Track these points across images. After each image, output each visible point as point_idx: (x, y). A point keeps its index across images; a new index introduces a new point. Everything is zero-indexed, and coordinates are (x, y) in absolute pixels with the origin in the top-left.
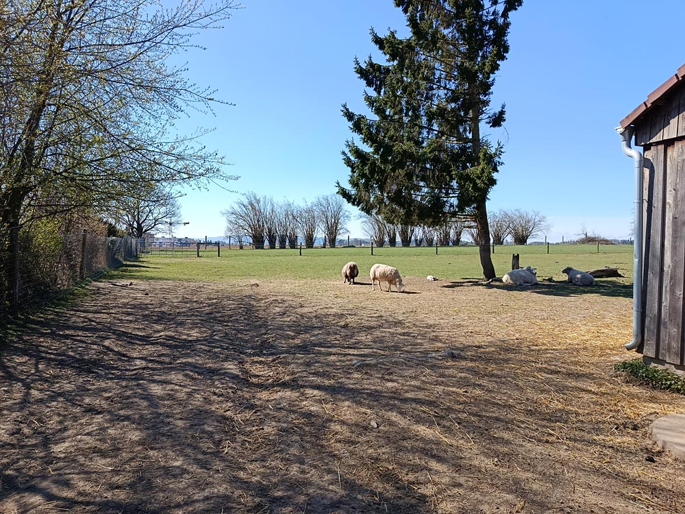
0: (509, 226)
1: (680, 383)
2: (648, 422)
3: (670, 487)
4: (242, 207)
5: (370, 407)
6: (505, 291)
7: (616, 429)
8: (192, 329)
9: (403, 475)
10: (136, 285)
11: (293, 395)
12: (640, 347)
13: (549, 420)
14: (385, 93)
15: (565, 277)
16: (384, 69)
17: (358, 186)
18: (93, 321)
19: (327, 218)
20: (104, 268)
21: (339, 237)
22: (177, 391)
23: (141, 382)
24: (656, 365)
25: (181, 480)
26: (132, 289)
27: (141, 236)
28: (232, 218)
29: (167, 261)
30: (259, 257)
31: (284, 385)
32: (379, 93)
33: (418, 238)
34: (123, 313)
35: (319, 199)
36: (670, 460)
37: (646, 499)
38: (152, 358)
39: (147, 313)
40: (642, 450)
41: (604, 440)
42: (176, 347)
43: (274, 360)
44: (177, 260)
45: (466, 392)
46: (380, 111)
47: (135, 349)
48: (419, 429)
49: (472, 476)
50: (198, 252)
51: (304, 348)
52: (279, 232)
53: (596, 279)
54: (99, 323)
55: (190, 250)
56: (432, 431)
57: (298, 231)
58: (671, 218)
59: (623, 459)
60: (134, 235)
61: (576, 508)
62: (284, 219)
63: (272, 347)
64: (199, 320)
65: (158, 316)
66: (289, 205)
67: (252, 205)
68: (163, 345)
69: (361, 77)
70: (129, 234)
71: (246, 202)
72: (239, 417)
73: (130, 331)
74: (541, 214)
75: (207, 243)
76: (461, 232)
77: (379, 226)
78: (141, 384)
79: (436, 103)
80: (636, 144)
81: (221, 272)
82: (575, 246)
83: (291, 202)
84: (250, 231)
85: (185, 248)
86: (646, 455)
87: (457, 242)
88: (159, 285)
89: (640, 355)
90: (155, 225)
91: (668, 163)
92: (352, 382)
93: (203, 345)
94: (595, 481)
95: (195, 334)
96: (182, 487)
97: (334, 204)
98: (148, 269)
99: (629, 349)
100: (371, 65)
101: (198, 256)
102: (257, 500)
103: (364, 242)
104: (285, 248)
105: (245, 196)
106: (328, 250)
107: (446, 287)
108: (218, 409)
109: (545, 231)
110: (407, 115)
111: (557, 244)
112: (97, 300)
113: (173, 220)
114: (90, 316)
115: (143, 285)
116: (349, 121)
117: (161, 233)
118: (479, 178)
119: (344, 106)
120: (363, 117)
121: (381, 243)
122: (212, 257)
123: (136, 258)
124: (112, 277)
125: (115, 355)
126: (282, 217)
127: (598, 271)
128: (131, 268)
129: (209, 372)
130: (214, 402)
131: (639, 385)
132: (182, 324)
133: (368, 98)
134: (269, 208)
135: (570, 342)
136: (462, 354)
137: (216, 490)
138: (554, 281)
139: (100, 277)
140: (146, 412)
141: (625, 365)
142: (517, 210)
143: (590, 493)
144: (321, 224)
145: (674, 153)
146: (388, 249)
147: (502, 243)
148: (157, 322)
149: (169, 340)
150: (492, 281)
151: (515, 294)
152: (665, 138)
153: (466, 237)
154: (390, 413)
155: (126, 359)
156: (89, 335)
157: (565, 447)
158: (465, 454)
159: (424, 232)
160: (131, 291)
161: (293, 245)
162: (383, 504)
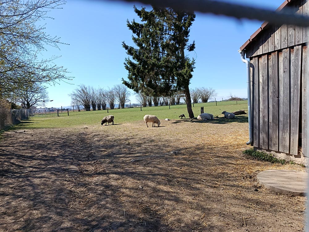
0: (200, 95)
1: (268, 157)
2: (255, 175)
3: (263, 201)
4: (79, 91)
5: (139, 180)
6: (198, 123)
7: (243, 179)
8: (55, 151)
9: (153, 208)
10: (26, 132)
11: (103, 178)
12: (252, 143)
13: (216, 178)
14: (142, 36)
15: (223, 116)
16: (141, 25)
17: (132, 79)
18: (5, 151)
19: (119, 95)
20: (11, 125)
21: (126, 104)
22: (47, 181)
23: (29, 178)
24: (259, 150)
25: (49, 222)
26: (25, 134)
27: (29, 108)
28: (74, 97)
29: (43, 119)
30: (88, 115)
31: (99, 174)
32: (139, 36)
33: (161, 102)
34: (20, 146)
35: (115, 86)
36: (264, 190)
37: (254, 207)
38: (35, 166)
39: (32, 145)
40: (253, 186)
41: (238, 184)
42: (47, 160)
43: (95, 163)
44: (48, 118)
45: (181, 168)
46: (140, 45)
47: (27, 163)
48: (160, 187)
49: (183, 205)
50: (58, 114)
51: (108, 156)
52: (97, 102)
53: (236, 116)
54: (8, 152)
55: (55, 113)
56: (166, 187)
57: (106, 101)
58: (262, 88)
59: (245, 191)
60: (26, 108)
61: (226, 214)
62: (99, 96)
63: (94, 156)
64: (58, 146)
65: (38, 146)
66: (101, 90)
67: (83, 90)
68: (40, 159)
69: (130, 29)
70: (23, 107)
71: (80, 89)
72: (78, 190)
73: (24, 154)
74: (213, 89)
75: (63, 110)
76: (179, 99)
77: (143, 97)
78: (29, 179)
79: (165, 41)
80: (247, 57)
81: (69, 123)
82: (228, 102)
83: (102, 88)
84: (83, 102)
85: (51, 113)
86: (254, 189)
87: (178, 103)
88: (38, 131)
89: (253, 147)
90: (36, 102)
91: (260, 65)
92: (131, 169)
93: (60, 158)
94: (234, 201)
95: (56, 153)
96: (49, 226)
97: (122, 88)
98: (33, 124)
99: (248, 144)
100: (135, 23)
101: (58, 116)
102: (86, 227)
103: (138, 105)
104: (100, 110)
105: (79, 87)
106: (121, 110)
107: (173, 123)
108: (67, 187)
109: (215, 96)
110: (152, 46)
111: (220, 101)
112: (7, 140)
113: (45, 99)
114: (3, 148)
115: (30, 132)
116: (126, 49)
117: (39, 106)
118: (185, 74)
119: (123, 43)
120: (132, 48)
121: (145, 105)
122: (65, 116)
123: (27, 119)
124: (15, 129)
125: (16, 166)
126: (98, 95)
127: (236, 112)
128: (25, 124)
129: (64, 171)
130: (65, 184)
131: (252, 160)
132: (50, 149)
133: (134, 39)
134: (91, 92)
135: (225, 143)
136: (180, 152)
137: (66, 225)
138: (219, 118)
139: (9, 129)
140: (32, 192)
141: (246, 152)
142: (203, 88)
143: (232, 207)
144: (117, 98)
145: (262, 61)
146: (148, 108)
147: (197, 102)
148: (38, 149)
149: (44, 157)
150: (193, 119)
151: (202, 124)
152: (258, 54)
153: (182, 101)
154: (148, 181)
155: (22, 168)
156: (3, 158)
157: (222, 189)
158: (180, 196)
159: (164, 99)
160: (24, 135)
161: (104, 108)
162: (144, 222)
